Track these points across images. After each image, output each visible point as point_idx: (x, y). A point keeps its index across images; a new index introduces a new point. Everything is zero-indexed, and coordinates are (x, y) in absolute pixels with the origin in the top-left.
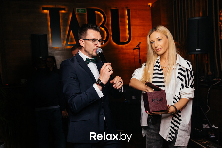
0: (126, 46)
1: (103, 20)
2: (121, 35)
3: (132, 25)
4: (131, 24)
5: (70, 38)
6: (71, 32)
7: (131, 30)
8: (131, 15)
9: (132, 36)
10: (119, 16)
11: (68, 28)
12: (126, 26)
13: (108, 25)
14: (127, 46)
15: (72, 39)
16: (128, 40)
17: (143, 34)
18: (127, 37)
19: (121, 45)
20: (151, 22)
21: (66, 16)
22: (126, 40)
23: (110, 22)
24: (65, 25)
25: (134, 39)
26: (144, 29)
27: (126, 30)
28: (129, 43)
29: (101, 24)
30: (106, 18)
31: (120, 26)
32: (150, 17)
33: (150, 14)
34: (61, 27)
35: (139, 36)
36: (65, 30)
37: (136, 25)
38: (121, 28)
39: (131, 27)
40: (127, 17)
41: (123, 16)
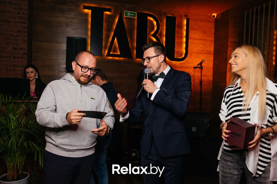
0: (180, 63)
1: (156, 28)
2: (176, 49)
3: (190, 39)
4: (189, 37)
5: (113, 46)
6: (116, 39)
7: (189, 44)
8: (190, 25)
9: (189, 51)
10: (176, 25)
11: (112, 34)
12: (183, 39)
13: (161, 35)
14: (182, 64)
15: (115, 48)
16: (183, 56)
17: (203, 50)
18: (183, 52)
19: (174, 62)
20: (213, 36)
21: (111, 19)
22: (181, 56)
23: (164, 33)
24: (109, 30)
25: (191, 55)
26: (205, 45)
27: (183, 43)
28: (185, 61)
29: (153, 33)
30: (160, 27)
31: (176, 38)
32: (213, 31)
33: (214, 27)
34: (104, 32)
35: (197, 53)
36: (108, 36)
37: (195, 39)
38: (176, 40)
39: (189, 41)
40: (185, 28)
41: (181, 27)
